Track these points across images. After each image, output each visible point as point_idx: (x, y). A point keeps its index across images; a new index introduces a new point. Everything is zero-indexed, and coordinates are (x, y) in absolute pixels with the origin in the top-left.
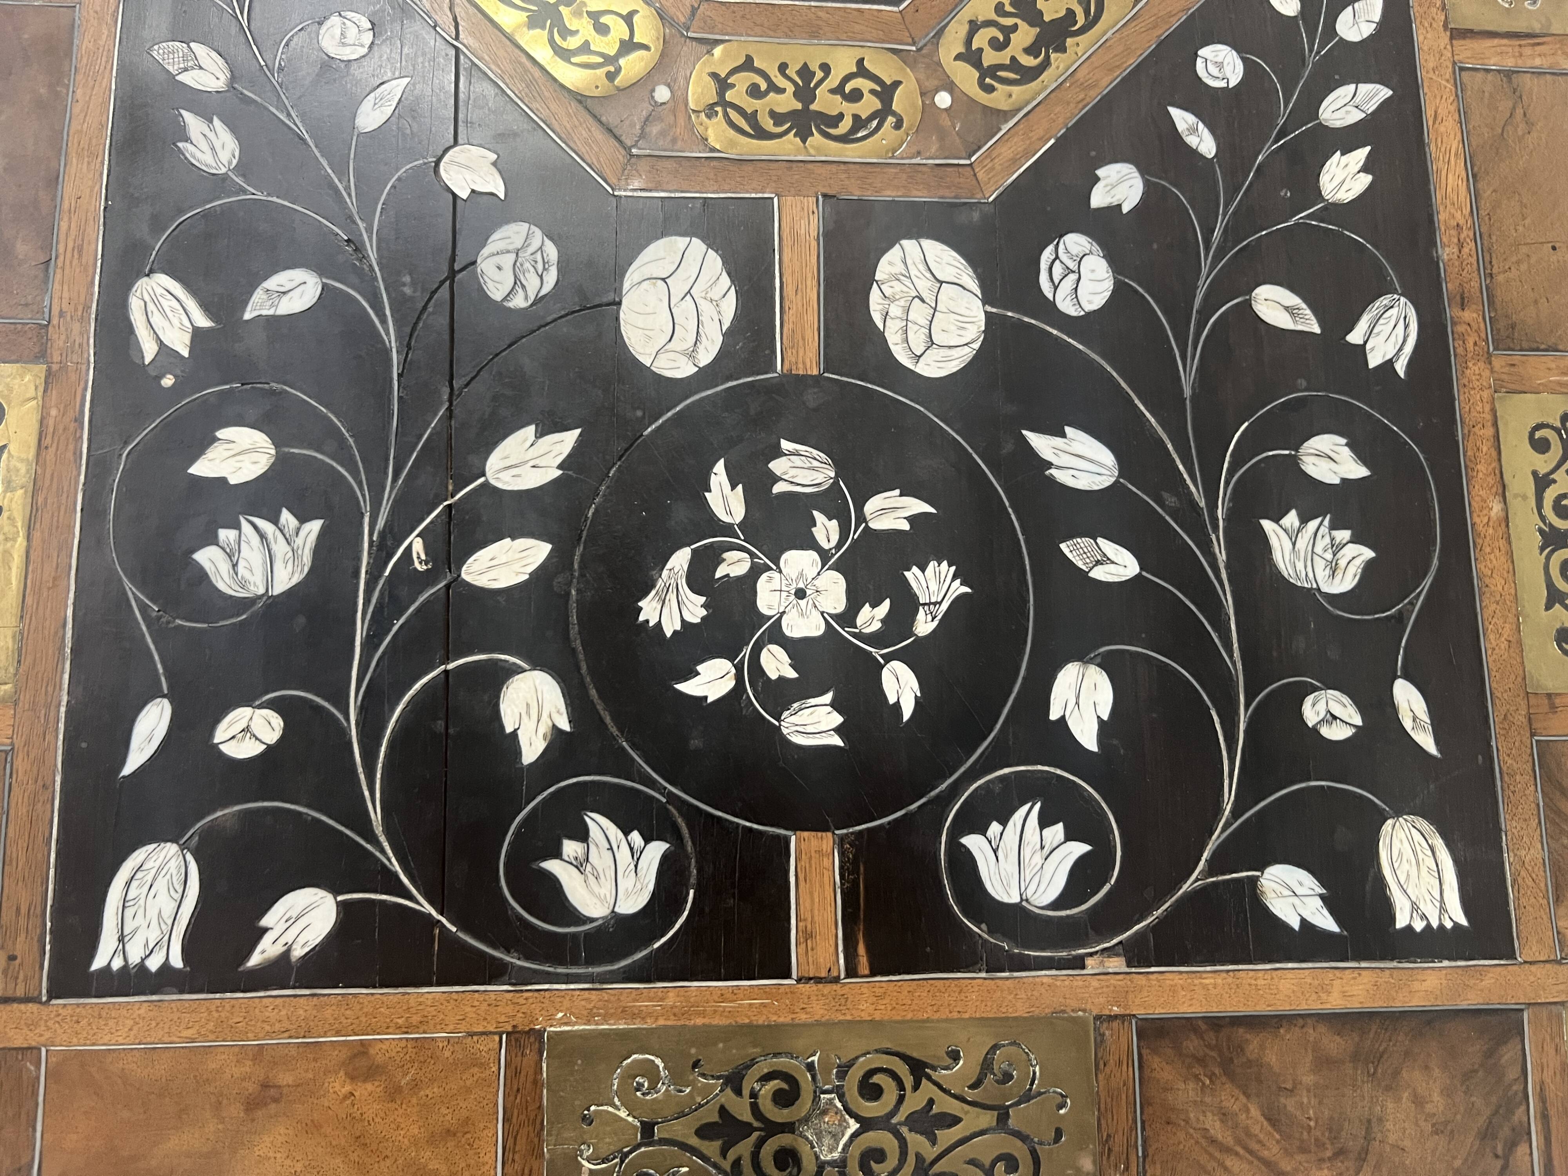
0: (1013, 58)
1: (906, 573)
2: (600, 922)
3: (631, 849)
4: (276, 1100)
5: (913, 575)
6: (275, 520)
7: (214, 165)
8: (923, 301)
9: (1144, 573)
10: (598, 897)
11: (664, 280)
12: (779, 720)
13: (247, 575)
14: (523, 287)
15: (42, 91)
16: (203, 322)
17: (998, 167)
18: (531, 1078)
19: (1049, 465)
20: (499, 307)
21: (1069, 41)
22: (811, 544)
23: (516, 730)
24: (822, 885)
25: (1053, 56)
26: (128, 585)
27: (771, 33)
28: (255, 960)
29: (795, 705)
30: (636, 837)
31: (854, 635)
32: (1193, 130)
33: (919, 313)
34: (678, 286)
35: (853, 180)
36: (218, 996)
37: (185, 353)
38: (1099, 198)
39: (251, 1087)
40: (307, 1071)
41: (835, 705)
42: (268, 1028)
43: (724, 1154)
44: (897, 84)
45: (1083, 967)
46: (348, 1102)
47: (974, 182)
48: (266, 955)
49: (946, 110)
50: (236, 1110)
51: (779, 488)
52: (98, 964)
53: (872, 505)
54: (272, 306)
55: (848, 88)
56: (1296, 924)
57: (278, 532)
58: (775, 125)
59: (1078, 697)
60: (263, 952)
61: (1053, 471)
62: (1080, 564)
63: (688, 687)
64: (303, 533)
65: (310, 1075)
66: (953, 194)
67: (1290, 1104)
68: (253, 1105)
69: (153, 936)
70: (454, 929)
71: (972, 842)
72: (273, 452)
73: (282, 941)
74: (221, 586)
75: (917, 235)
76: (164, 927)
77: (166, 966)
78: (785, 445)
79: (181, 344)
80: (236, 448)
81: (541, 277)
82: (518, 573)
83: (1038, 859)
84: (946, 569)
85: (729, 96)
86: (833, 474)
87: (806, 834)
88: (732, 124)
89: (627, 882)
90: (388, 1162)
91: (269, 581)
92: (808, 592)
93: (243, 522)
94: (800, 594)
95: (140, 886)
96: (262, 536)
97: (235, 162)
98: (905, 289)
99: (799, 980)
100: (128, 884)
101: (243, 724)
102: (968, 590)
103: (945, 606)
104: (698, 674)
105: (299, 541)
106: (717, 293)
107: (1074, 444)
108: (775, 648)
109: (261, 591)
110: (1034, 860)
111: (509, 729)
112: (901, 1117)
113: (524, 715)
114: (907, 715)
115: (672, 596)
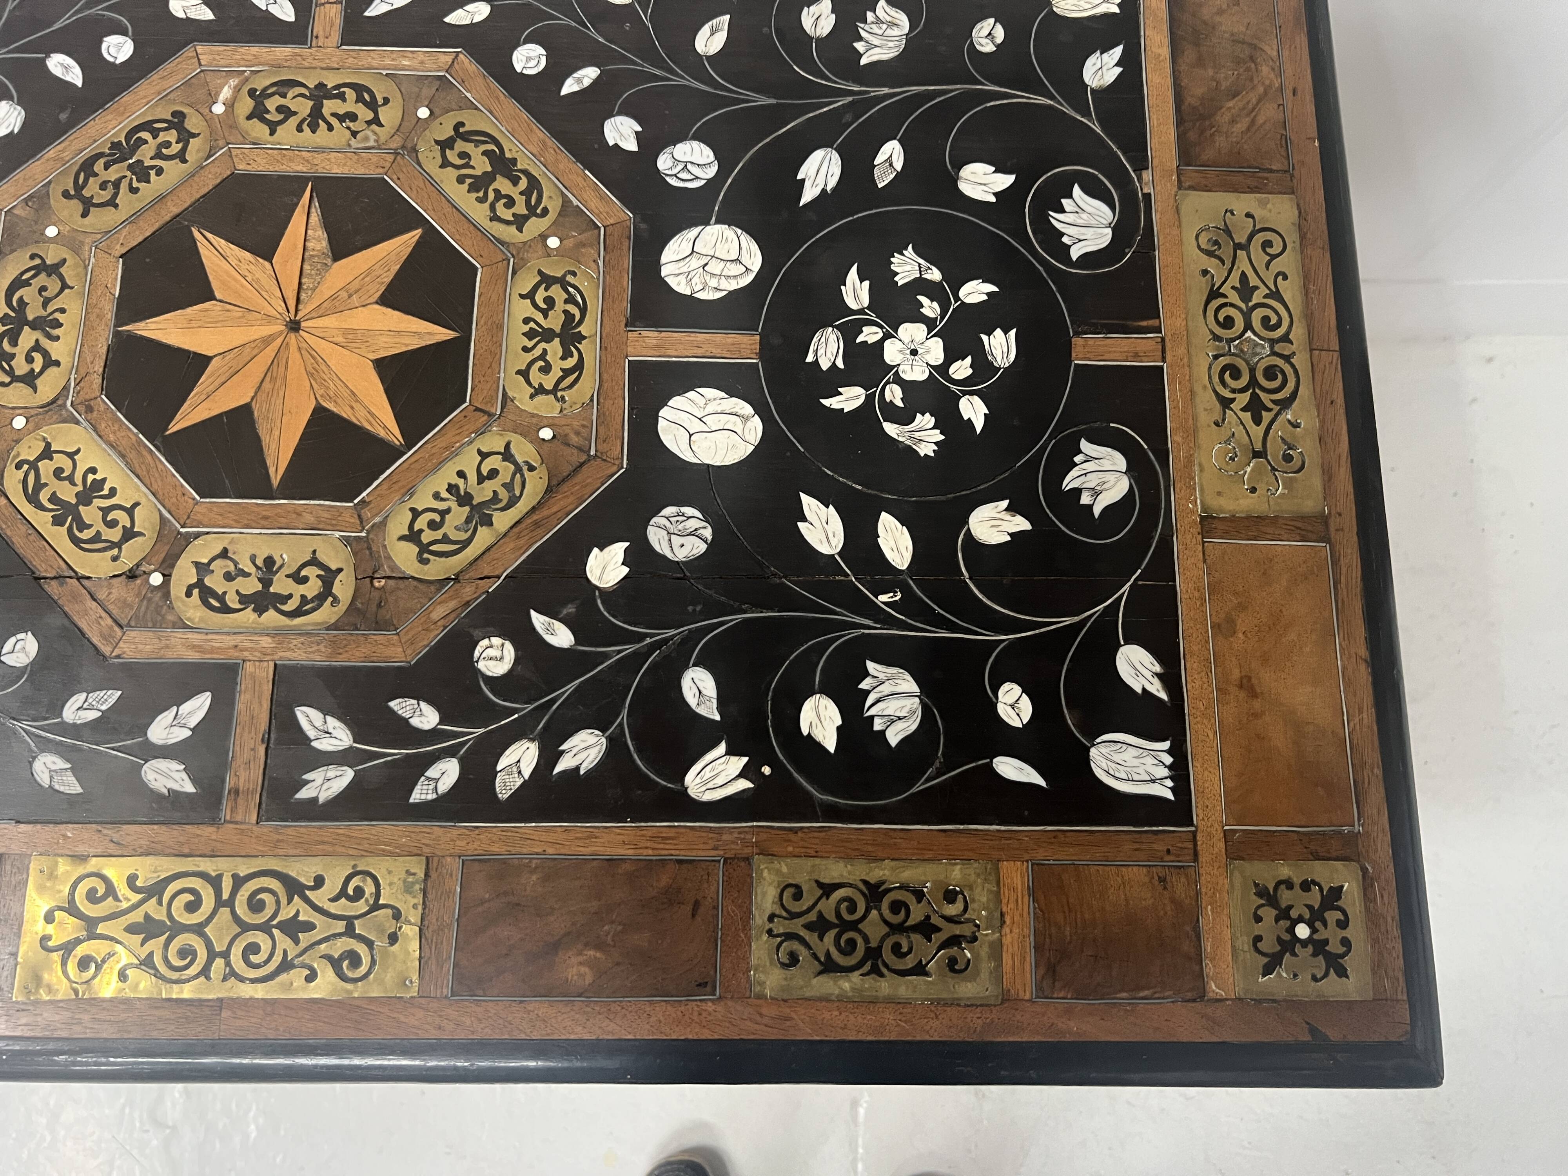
0: (521, 193)
1: (899, 284)
2: (1132, 481)
3: (1086, 461)
4: (1250, 678)
5: (901, 280)
6: (868, 692)
7: (599, 747)
8: (707, 264)
9: (898, 138)
10: (1117, 482)
11: (690, 436)
12: (1000, 369)
13: (907, 709)
14: (696, 530)
15: (534, 878)
16: (722, 748)
17: (607, 209)
18: (1230, 524)
19: (824, 190)
20: (711, 546)
21: (508, 155)
22: (880, 344)
23: (1009, 534)
24: (1105, 345)
25: (519, 166)
26: (914, 790)
27: (498, 356)
28: (1163, 695)
29: (990, 358)
30: (1077, 459)
31: (942, 319)
32: (579, 81)
33: (715, 267)
34: (696, 426)
35: (615, 306)
36: (1187, 717)
37: (745, 760)
38: (631, 145)
39: (1242, 695)
40: (1231, 661)
41: (989, 333)
42: (1205, 686)
43: (1269, 410)
44: (540, 272)
45: (1150, 194)
46: (1249, 635)
47: (618, 225)
48: (1160, 689)
49: (561, 241)
50: (1257, 704)
51: (840, 364)
52: (1169, 795)
53: (853, 305)
54: (710, 701)
55: (543, 306)
56: (1119, 70)
57: (875, 690)
58: (572, 356)
59: (981, 184)
60: (1158, 690)
61: (829, 189)
62: (892, 176)
63: (979, 425)
64: (875, 674)
65: (1234, 659)
66: (627, 240)
67: (1224, 85)
68: (1253, 694)
69: (1149, 760)
70: (1139, 571)
71: (1075, 254)
72: (818, 696)
73: (1151, 679)
74: (914, 727)
75: (658, 266)
76: (1145, 754)
77: (1168, 752)
78: (810, 359)
79: (739, 763)
80: (815, 721)
81: (689, 518)
82: (902, 533)
83: (1084, 216)
84: (896, 259)
85: (549, 386)
86: (830, 329)
87: (1073, 355)
88: (571, 386)
89: (1107, 465)
91: (910, 695)
92: (913, 347)
93: (869, 714)
95: (1119, 771)
96: (878, 701)
97: (597, 732)
98: (698, 275)
99: (1164, 361)
100: (1118, 778)
101: (1009, 709)
102: (910, 246)
103: (922, 261)
104: (969, 419)
105: (882, 676)
106: (701, 401)
107: (809, 174)
108: (952, 370)
109: (917, 700)
110: (1084, 218)
111: (1008, 538)
112: (1243, 306)
113: (999, 529)
114: (995, 289)
115: (917, 435)
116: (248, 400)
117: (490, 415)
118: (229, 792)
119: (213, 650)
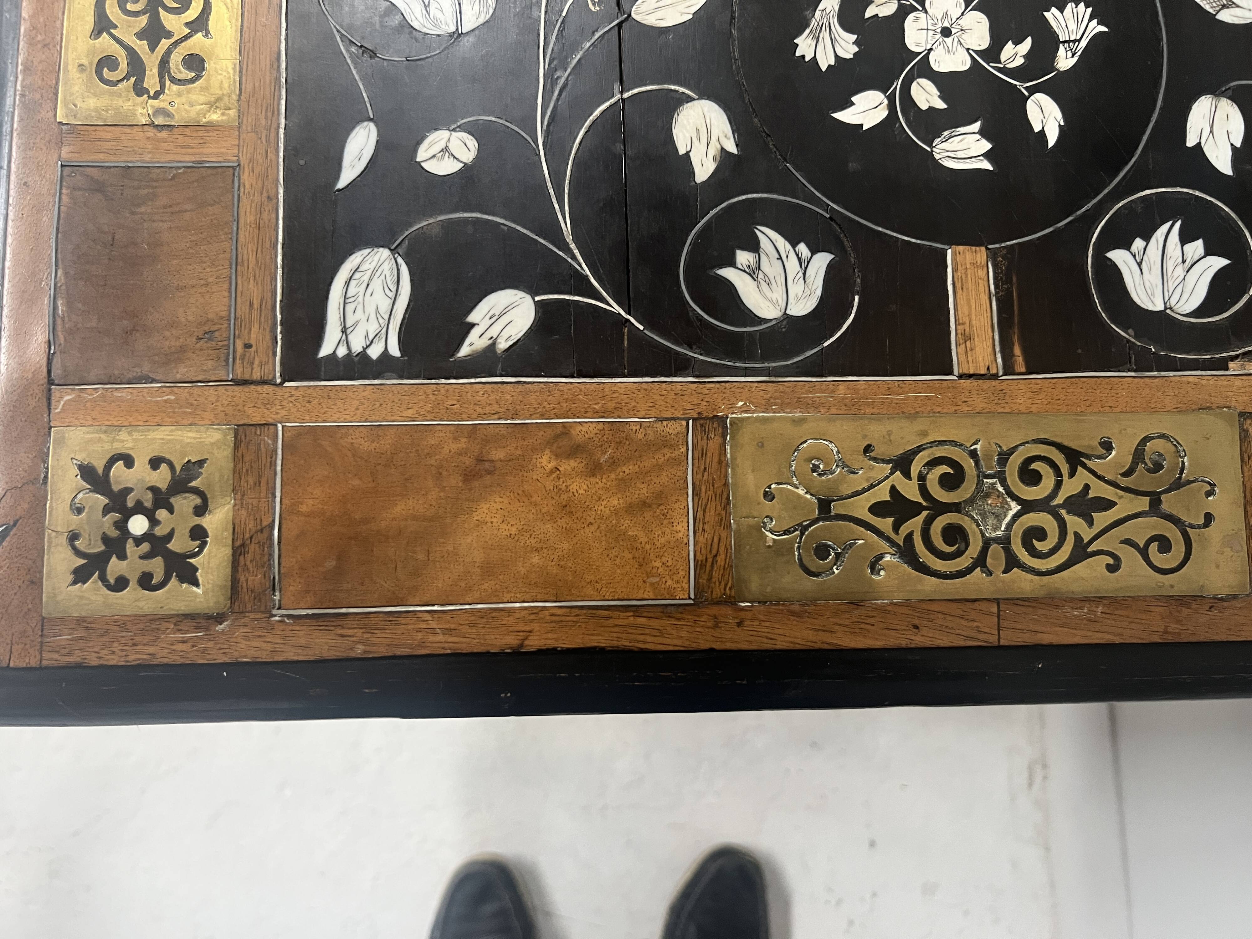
1: (1046, 14)
2: (774, 322)
3: (799, 259)
4: (489, 472)
5: (1052, 15)
10: (771, 301)
12: (930, 145)
13: (439, 15)
18: (716, 460)
23: (688, 152)
24: (978, 293)
28: (464, 351)
29: (946, 133)
30: (803, 248)
31: (999, 70)
36: (433, 381)
39: (468, 461)
40: (516, 448)
41: (984, 133)
42: (479, 410)
43: (896, 528)
45: (1226, 369)
46: (554, 475)
48: (473, 347)
50: (455, 481)
52: (325, 351)
59: (1212, 127)
60: (471, 344)
62: (1207, 8)
63: (845, 116)
65: (519, 452)
68: (469, 476)
69: (373, 328)
70: (641, 328)
71: (1117, 256)
73: (488, 335)
74: (416, 25)
76: (381, 321)
77: (385, 353)
82: (682, 14)
83: (1180, 271)
84: (1083, 10)
87: (961, 248)
89: (796, 289)
90: (592, 528)
91: (459, 20)
92: (954, 31)
94: (946, 32)
95: (358, 285)
99: (961, 377)
100: (348, 283)
101: (442, 145)
102: (1105, 29)
103: (1084, 43)
104: (853, 104)
108: (924, 82)
109: (452, 29)
110: (1176, 272)
111: (682, 151)
112: (1059, 500)
113: (694, 139)
114: (1052, 142)
115: (825, 34)
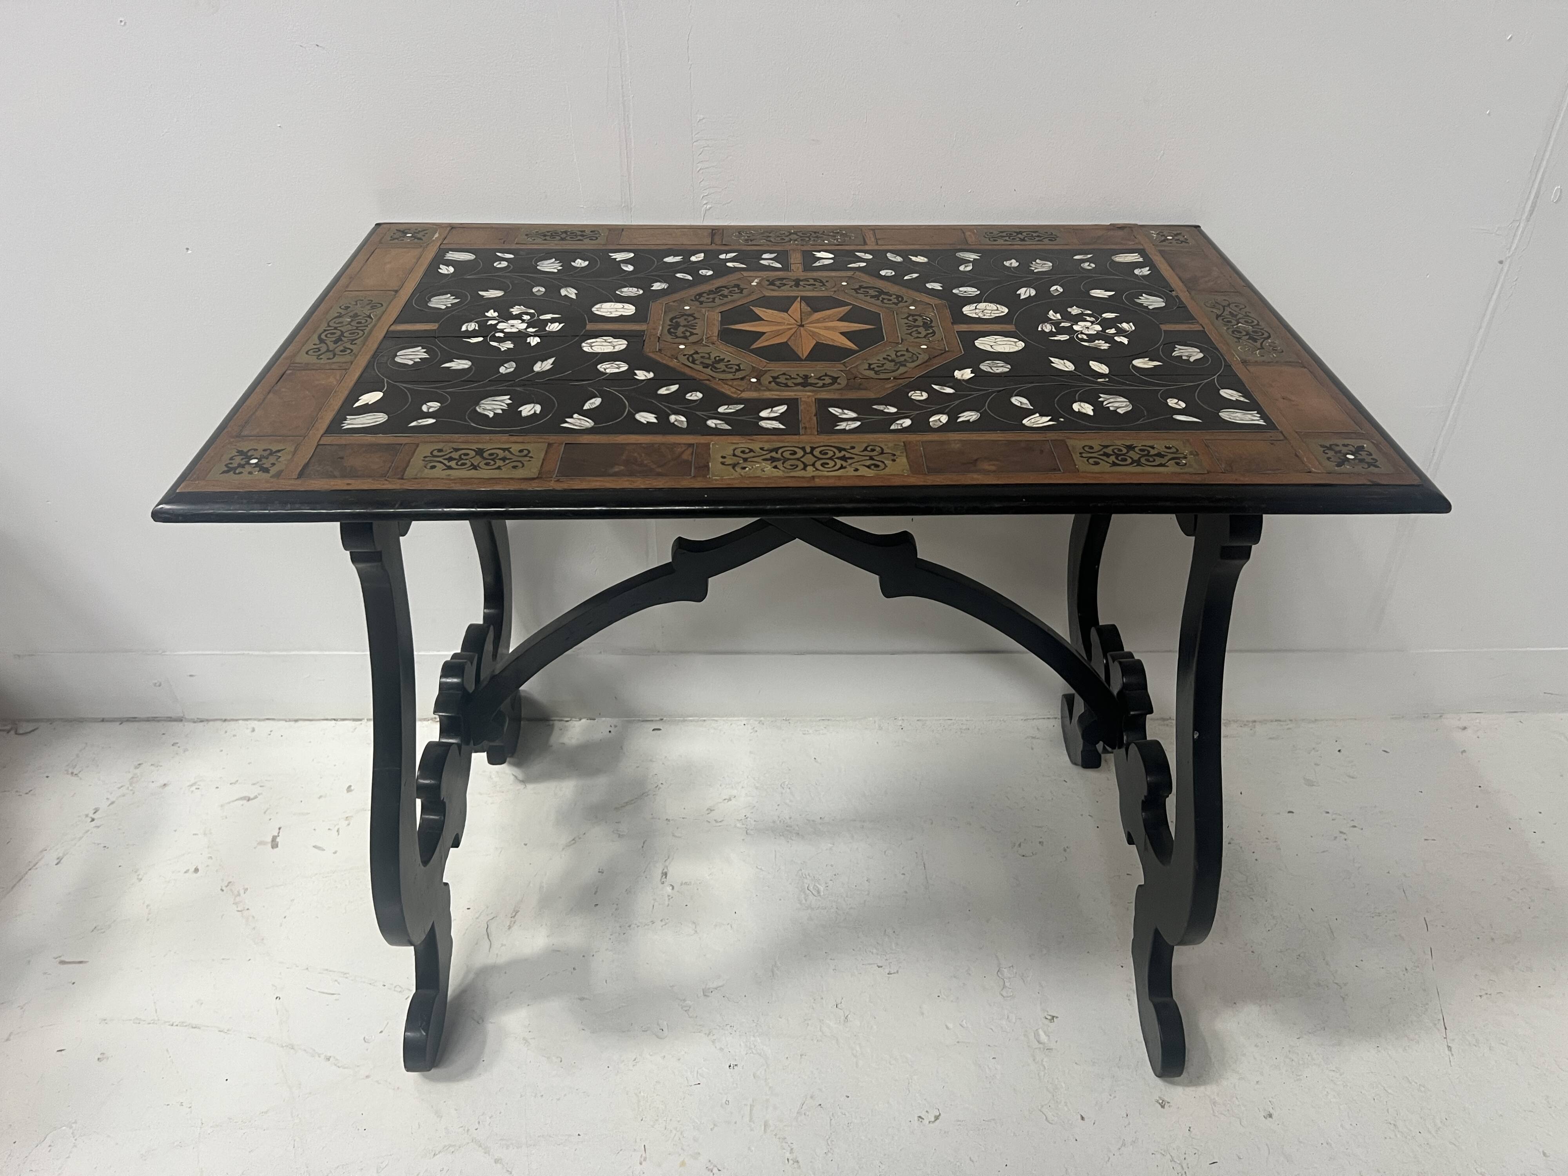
1: (1074, 314)
3: (1180, 350)
6: (1103, 401)
7: (976, 415)
8: (983, 311)
9: (1058, 285)
11: (992, 346)
13: (1124, 406)
14: (1002, 366)
16: (1037, 414)
20: (1011, 370)
30: (1176, 349)
33: (988, 311)
34: (993, 344)
37: (1050, 417)
42: (1268, 400)
47: (940, 304)
51: (1054, 330)
53: (1054, 318)
54: (1026, 404)
57: (1107, 401)
62: (1059, 293)
63: (1126, 343)
64: (1105, 397)
72: (1079, 402)
75: (961, 312)
79: (1047, 418)
80: (1080, 408)
81: (998, 363)
84: (1070, 309)
86: (1046, 324)
88: (932, 337)
91: (1124, 402)
93: (1106, 406)
96: (1109, 403)
97: (975, 412)
98: (980, 313)
103: (1081, 309)
105: (1109, 397)
106: (993, 339)
107: (1023, 292)
108: (1107, 331)
109: (1128, 404)
113: (1148, 364)
114: (1119, 315)
115: (1098, 345)
116: (785, 340)
117: (898, 343)
118: (802, 428)
119: (785, 396)
